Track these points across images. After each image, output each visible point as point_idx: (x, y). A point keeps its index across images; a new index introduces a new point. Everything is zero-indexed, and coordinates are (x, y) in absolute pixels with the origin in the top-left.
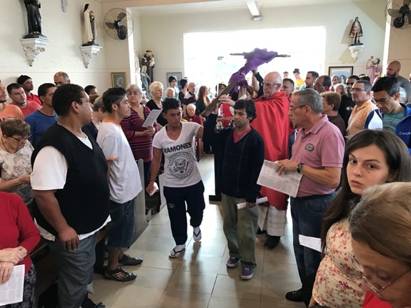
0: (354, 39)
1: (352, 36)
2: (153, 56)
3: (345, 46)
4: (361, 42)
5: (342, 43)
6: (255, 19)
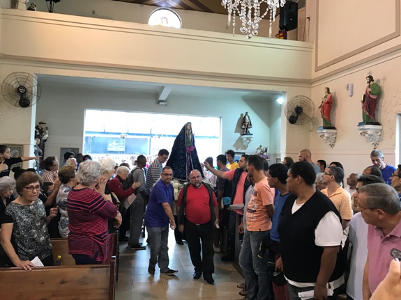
0: (245, 130)
1: (243, 127)
2: (47, 128)
3: (238, 135)
4: (251, 133)
5: (235, 132)
6: (160, 103)
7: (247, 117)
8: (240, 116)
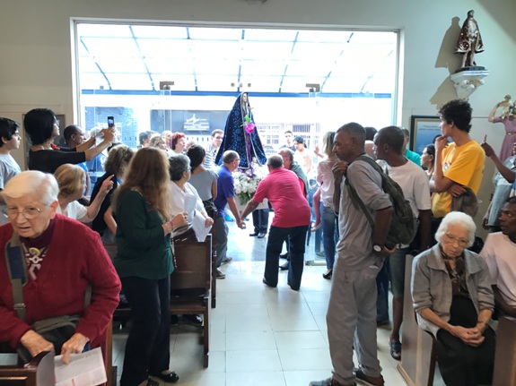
0: (465, 58)
1: (461, 49)
7: (471, 24)
8: (449, 24)
